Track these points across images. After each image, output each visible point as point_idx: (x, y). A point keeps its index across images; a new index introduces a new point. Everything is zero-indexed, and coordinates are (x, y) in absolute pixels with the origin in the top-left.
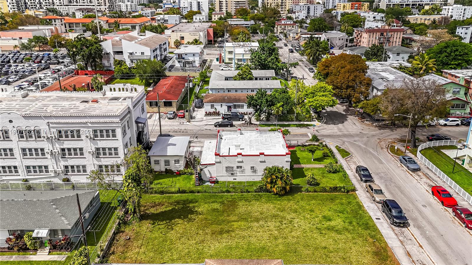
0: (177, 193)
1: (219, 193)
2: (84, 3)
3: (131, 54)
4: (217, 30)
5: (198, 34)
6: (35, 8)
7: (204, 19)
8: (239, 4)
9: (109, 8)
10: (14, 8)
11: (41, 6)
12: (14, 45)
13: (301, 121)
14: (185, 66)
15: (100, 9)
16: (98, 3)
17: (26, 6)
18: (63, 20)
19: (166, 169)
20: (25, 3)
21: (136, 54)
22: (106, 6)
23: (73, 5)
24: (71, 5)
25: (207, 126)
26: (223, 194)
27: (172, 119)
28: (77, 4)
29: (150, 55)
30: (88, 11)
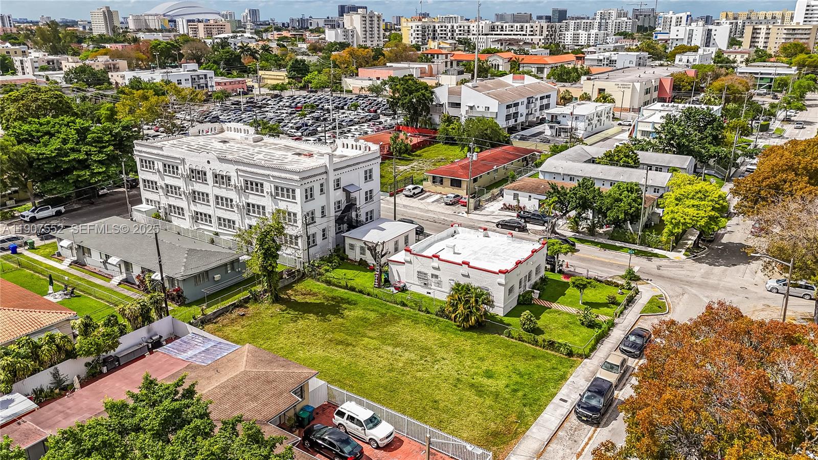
0: (344, 289)
1: (391, 302)
2: (512, 31)
3: (471, 108)
4: (683, 81)
5: (631, 87)
6: (445, 38)
7: (698, 60)
8: (796, 34)
9: (546, 39)
10: (418, 38)
11: (453, 35)
12: (360, 86)
13: (649, 246)
14: (560, 135)
15: (532, 40)
16: (532, 31)
17: (434, 34)
18: (449, 55)
19: (361, 259)
20: (434, 31)
21: (478, 109)
22: (542, 35)
23: (495, 34)
24: (492, 34)
25: (487, 224)
26: (396, 305)
27: (450, 205)
28: (501, 33)
29: (497, 111)
30: (510, 44)
